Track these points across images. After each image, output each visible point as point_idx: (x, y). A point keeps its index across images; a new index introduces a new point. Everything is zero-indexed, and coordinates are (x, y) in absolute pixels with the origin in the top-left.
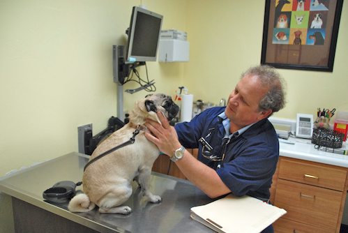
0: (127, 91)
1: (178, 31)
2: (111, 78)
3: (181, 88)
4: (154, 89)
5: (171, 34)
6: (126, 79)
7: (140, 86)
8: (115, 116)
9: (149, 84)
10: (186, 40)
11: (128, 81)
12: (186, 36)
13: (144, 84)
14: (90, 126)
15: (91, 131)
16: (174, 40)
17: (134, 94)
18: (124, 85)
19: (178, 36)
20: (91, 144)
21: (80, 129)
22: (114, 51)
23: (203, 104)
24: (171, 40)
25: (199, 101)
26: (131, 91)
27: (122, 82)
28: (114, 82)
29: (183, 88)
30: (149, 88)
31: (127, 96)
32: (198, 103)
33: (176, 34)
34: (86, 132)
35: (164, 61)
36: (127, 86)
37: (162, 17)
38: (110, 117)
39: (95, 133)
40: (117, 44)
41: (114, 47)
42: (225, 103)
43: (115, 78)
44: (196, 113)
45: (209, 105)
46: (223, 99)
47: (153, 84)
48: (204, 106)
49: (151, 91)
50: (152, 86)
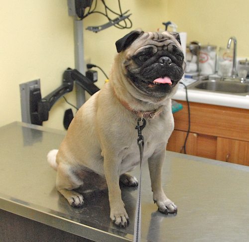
0: (89, 29)
2: (65, 10)
3: (167, 25)
4: (129, 25)
6: (87, 10)
7: (108, 21)
8: (73, 67)
9: (122, 17)
11: (89, 13)
13: (113, 17)
14: (37, 82)
15: (39, 90)
17: (99, 33)
18: (84, 20)
20: (40, 109)
21: (23, 87)
23: (200, 47)
25: (194, 43)
26: (95, 29)
27: (82, 16)
28: (70, 14)
29: (169, 23)
30: (122, 23)
31: (88, 36)
32: (192, 47)
34: (32, 92)
36: (89, 21)
38: (65, 68)
39: (44, 93)
42: (235, 45)
43: (70, 9)
44: (189, 61)
45: (209, 47)
46: (231, 38)
47: (127, 17)
48: (202, 51)
49: (126, 27)
50: (127, 20)
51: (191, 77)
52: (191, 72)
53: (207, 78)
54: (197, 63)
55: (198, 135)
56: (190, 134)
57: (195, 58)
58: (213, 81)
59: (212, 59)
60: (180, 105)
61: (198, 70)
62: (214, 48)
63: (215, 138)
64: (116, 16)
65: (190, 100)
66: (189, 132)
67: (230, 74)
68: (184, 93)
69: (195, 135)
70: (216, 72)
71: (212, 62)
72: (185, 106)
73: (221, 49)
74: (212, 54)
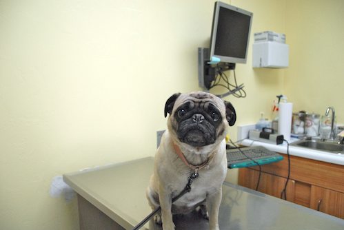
1: (274, 33)
3: (280, 97)
4: (243, 95)
5: (266, 36)
6: (213, 83)
7: (228, 91)
9: (238, 88)
10: (284, 43)
11: (214, 85)
12: (285, 39)
13: (232, 88)
16: (270, 42)
19: (275, 38)
22: (199, 54)
23: (306, 115)
24: (266, 42)
25: (302, 112)
27: (209, 87)
28: (200, 86)
29: (281, 96)
30: (238, 93)
32: (300, 114)
33: (272, 35)
35: (258, 66)
37: (252, 14)
40: (203, 47)
41: (199, 49)
42: (334, 113)
43: (200, 82)
44: (298, 126)
45: (313, 116)
46: (330, 108)
47: (241, 88)
48: (307, 118)
49: (241, 96)
50: (241, 91)
51: (297, 137)
52: (299, 134)
53: (310, 139)
54: (304, 127)
55: (296, 181)
56: (290, 180)
57: (302, 123)
58: (314, 141)
59: (315, 124)
60: (281, 157)
61: (305, 133)
62: (317, 116)
63: (310, 186)
64: (234, 88)
65: (290, 154)
66: (288, 179)
67: (329, 137)
68: (286, 148)
69: (294, 181)
70: (319, 135)
71: (316, 127)
72: (286, 158)
73: (323, 116)
74: (316, 121)
